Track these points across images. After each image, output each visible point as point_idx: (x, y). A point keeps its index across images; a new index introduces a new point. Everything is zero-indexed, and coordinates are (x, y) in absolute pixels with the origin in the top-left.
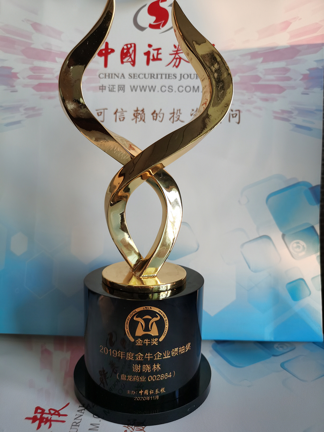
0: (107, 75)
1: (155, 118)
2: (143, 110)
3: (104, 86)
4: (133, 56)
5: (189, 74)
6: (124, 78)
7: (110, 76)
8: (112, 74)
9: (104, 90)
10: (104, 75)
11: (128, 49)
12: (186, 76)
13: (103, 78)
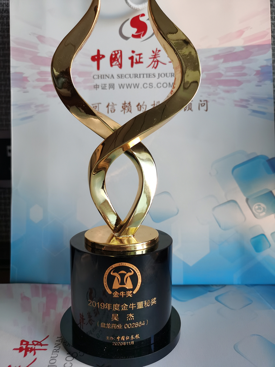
0: (100, 76)
1: (139, 109)
2: (129, 103)
3: (97, 85)
4: (120, 60)
5: (165, 73)
6: (113, 78)
7: (102, 77)
8: (104, 75)
9: (97, 88)
10: (97, 76)
11: (116, 55)
12: (163, 75)
13: (96, 79)
